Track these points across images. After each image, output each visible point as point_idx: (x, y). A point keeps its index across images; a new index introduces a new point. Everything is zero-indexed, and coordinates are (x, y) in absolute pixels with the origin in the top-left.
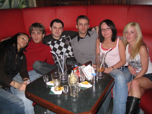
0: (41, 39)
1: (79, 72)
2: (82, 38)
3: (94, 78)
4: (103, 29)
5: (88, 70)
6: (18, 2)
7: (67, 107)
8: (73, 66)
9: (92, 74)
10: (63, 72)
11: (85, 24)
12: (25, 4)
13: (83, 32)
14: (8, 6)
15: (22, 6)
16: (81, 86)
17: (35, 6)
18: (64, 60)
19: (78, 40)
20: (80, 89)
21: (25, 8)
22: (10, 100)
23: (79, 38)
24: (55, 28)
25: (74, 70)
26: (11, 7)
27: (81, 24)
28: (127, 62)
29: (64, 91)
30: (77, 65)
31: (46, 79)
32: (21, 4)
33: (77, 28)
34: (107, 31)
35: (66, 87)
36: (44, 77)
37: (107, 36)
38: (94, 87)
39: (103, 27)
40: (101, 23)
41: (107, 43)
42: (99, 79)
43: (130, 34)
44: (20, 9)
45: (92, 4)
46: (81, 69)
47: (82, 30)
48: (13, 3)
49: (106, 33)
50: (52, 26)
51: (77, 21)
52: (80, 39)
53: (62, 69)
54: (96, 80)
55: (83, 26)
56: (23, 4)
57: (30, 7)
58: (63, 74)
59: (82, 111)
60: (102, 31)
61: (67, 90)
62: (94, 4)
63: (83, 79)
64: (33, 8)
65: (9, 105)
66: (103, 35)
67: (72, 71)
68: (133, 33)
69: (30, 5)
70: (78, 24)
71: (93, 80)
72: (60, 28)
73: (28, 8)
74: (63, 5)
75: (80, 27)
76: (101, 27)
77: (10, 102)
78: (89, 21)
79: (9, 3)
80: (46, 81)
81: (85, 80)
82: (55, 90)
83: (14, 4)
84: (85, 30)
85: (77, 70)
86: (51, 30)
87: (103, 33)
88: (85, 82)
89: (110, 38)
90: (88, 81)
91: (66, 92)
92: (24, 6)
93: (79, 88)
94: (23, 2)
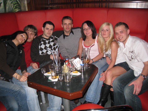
0: (33, 39)
1: (70, 64)
2: (67, 36)
3: (82, 68)
4: (85, 29)
5: (77, 62)
6: (12, 7)
7: (63, 89)
8: (64, 60)
9: (80, 64)
10: (57, 64)
11: (69, 24)
12: (18, 8)
13: (68, 30)
14: (4, 10)
15: (15, 10)
16: (73, 75)
17: (27, 10)
18: (58, 54)
19: (64, 38)
20: (72, 77)
21: (18, 12)
22: (13, 89)
23: (64, 36)
24: (47, 29)
25: (66, 62)
26: (6, 11)
27: (66, 24)
28: (104, 55)
29: (59, 79)
30: (67, 58)
31: (43, 71)
32: (14, 8)
33: (62, 27)
34: (89, 31)
35: (61, 75)
36: (42, 69)
37: (88, 35)
38: (82, 74)
39: (85, 27)
40: (83, 24)
41: (89, 41)
42: (86, 69)
43: (105, 32)
44: (14, 12)
45: (77, 7)
46: (71, 62)
47: (66, 29)
48: (7, 8)
49: (88, 32)
50: (45, 27)
51: (62, 21)
52: (66, 37)
53: (56, 61)
54: (83, 70)
55: (68, 25)
56: (16, 8)
57: (22, 11)
58: (57, 66)
59: (75, 91)
60: (84, 30)
61: (61, 78)
62: (78, 7)
63: (74, 69)
64: (25, 12)
65: (13, 93)
66: (85, 34)
67: (65, 63)
68: (107, 30)
69: (23, 9)
70: (63, 23)
71: (81, 70)
72: (51, 29)
73: (20, 12)
74: (52, 9)
75: (65, 27)
76: (83, 27)
77: (13, 91)
78: (72, 21)
79: (4, 8)
80: (43, 73)
81: (75, 70)
82: (52, 78)
83: (9, 8)
84: (69, 29)
85: (68, 62)
86: (43, 30)
87: (85, 32)
88: (75, 71)
89: (91, 36)
90: (78, 71)
91: (61, 79)
92: (17, 10)
93: (71, 75)
94: (16, 6)
